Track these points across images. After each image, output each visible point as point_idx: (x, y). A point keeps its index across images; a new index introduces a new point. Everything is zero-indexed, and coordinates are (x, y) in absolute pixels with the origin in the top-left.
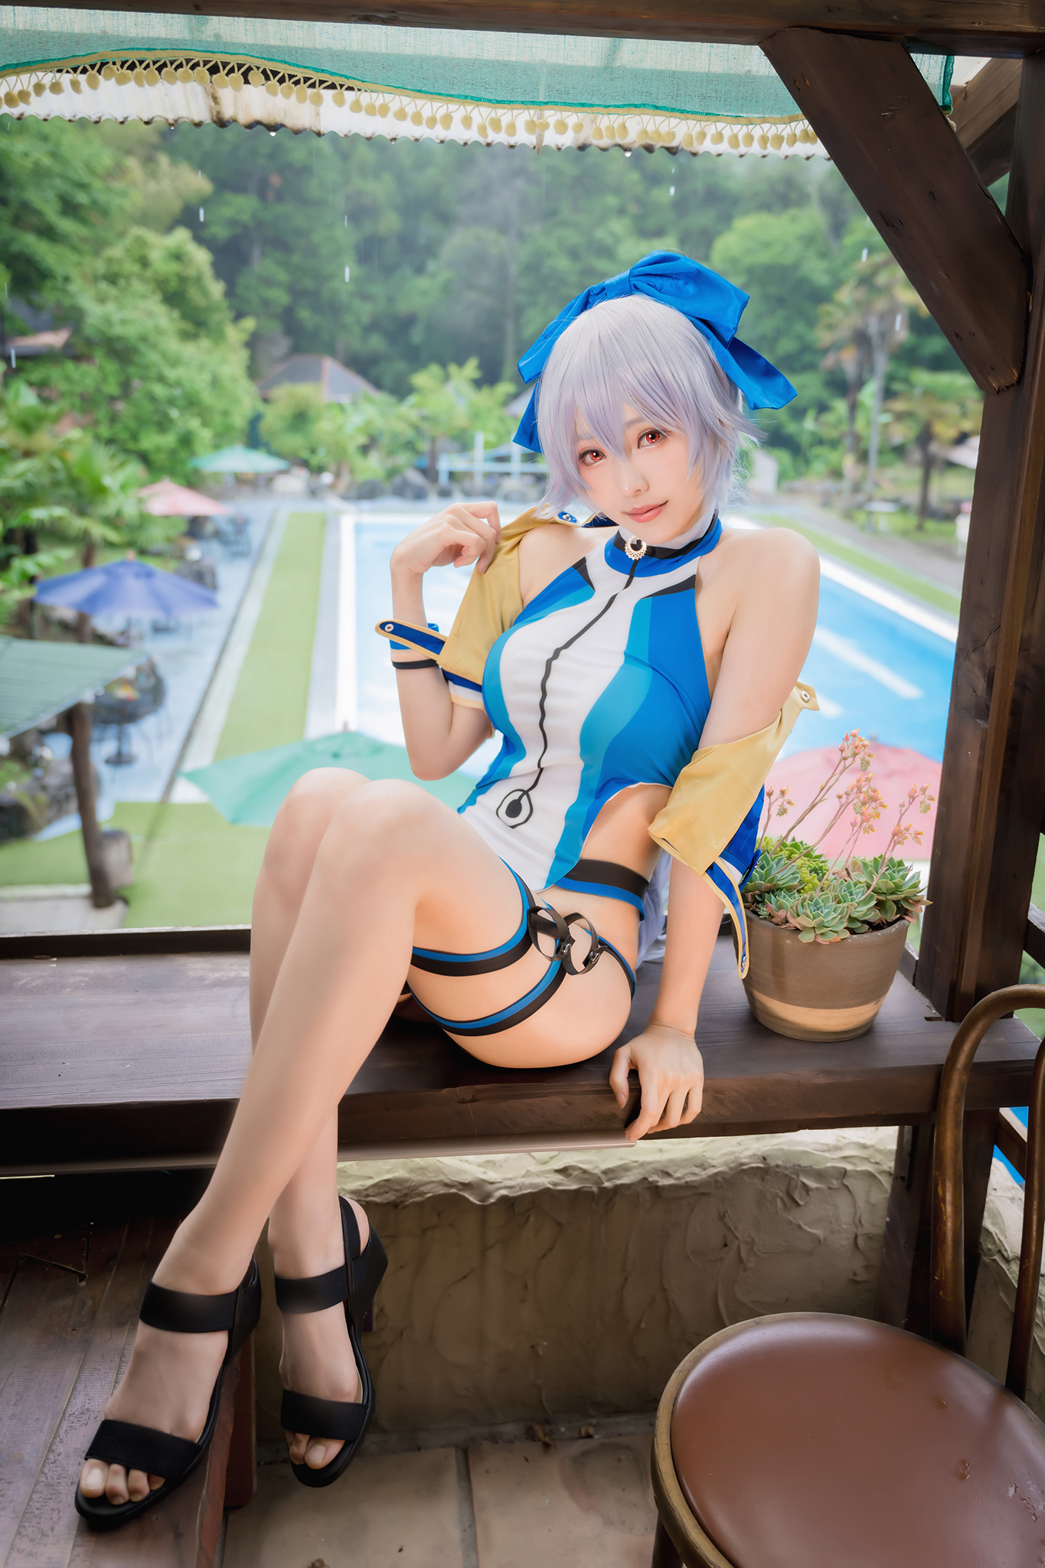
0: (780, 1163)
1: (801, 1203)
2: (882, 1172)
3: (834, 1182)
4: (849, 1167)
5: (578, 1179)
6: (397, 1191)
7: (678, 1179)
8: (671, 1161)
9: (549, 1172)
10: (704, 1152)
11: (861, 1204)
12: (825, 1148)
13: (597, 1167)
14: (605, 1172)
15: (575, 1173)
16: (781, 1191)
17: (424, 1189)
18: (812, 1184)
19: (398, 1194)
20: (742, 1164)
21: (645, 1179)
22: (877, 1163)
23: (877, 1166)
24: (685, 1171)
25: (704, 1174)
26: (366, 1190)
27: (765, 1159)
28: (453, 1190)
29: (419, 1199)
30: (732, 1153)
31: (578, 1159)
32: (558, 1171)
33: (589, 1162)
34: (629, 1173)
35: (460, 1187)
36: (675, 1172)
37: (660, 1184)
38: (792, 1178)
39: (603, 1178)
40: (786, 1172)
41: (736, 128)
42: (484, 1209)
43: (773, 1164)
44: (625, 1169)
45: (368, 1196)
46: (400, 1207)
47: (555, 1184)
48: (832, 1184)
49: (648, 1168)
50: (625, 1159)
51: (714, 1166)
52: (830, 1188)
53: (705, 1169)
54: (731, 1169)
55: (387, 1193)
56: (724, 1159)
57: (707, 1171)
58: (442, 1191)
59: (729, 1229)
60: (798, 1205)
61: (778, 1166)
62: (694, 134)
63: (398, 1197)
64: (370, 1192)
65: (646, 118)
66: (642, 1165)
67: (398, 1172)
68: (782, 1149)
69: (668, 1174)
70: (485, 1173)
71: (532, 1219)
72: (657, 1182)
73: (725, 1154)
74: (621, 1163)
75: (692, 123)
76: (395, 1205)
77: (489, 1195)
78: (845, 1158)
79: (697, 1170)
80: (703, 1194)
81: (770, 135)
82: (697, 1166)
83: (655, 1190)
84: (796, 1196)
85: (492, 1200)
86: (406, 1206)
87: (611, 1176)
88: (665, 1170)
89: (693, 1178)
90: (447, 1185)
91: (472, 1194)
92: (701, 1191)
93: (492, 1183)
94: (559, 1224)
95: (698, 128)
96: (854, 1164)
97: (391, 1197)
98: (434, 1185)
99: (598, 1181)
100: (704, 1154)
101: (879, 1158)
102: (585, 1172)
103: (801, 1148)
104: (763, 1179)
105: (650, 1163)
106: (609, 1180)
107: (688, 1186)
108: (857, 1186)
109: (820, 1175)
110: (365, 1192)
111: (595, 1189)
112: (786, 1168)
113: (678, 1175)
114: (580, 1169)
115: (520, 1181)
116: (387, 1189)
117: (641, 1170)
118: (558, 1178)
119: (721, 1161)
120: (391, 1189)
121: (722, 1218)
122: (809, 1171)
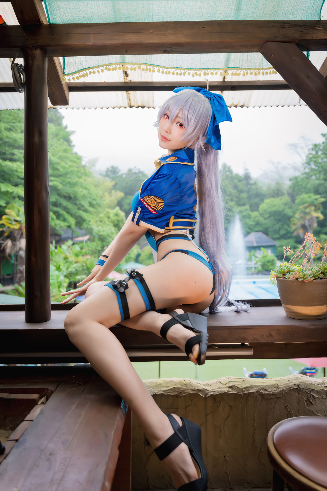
0: (304, 387)
1: (313, 403)
3: (324, 395)
5: (236, 390)
6: (177, 391)
7: (269, 392)
8: (266, 386)
9: (226, 387)
10: (277, 383)
12: (319, 383)
13: (242, 386)
14: (244, 388)
15: (235, 388)
16: (305, 398)
17: (186, 391)
18: (316, 396)
19: (178, 393)
20: (291, 387)
21: (258, 391)
24: (272, 389)
25: (278, 391)
26: (167, 390)
27: (298, 386)
28: (195, 392)
29: (184, 395)
30: (287, 384)
31: (236, 384)
32: (229, 387)
33: (239, 385)
34: (253, 389)
35: (198, 391)
36: (268, 389)
37: (263, 393)
38: (309, 393)
40: (306, 391)
41: (256, 71)
42: (206, 399)
43: (301, 387)
44: (251, 387)
45: (168, 393)
46: (178, 397)
47: (229, 391)
48: (323, 396)
49: (259, 387)
50: (251, 384)
51: (281, 388)
52: (322, 398)
53: (278, 389)
54: (287, 389)
55: (174, 392)
56: (285, 385)
57: (279, 389)
58: (192, 392)
59: (289, 412)
60: (312, 404)
61: (303, 388)
62: (245, 73)
63: (177, 394)
64: (169, 391)
65: (233, 70)
66: (257, 386)
67: (177, 385)
68: (304, 383)
69: (266, 390)
70: (206, 387)
71: (221, 404)
72: (263, 392)
73: (285, 384)
74: (250, 385)
75: (244, 71)
76: (177, 396)
77: (207, 394)
78: (326, 387)
79: (276, 389)
80: (279, 398)
81: (265, 72)
82: (275, 388)
83: (262, 395)
84: (311, 400)
85: (208, 396)
86: (180, 397)
87: (247, 389)
88: (265, 389)
89: (274, 392)
90: (193, 390)
91: (201, 394)
92: (277, 396)
93: (208, 390)
94: (231, 406)
95: (246, 72)
97: (175, 393)
98: (189, 390)
99: (243, 391)
100: (277, 384)
102: (238, 388)
103: (310, 383)
104: (298, 393)
105: (260, 386)
106: (246, 391)
107: (273, 394)
109: (318, 392)
110: (167, 391)
111: (242, 394)
112: (306, 390)
113: (269, 390)
114: (236, 386)
115: (217, 390)
116: (174, 391)
117: (257, 388)
118: (229, 389)
119: (283, 386)
120: (176, 391)
121: (286, 407)
122: (314, 391)
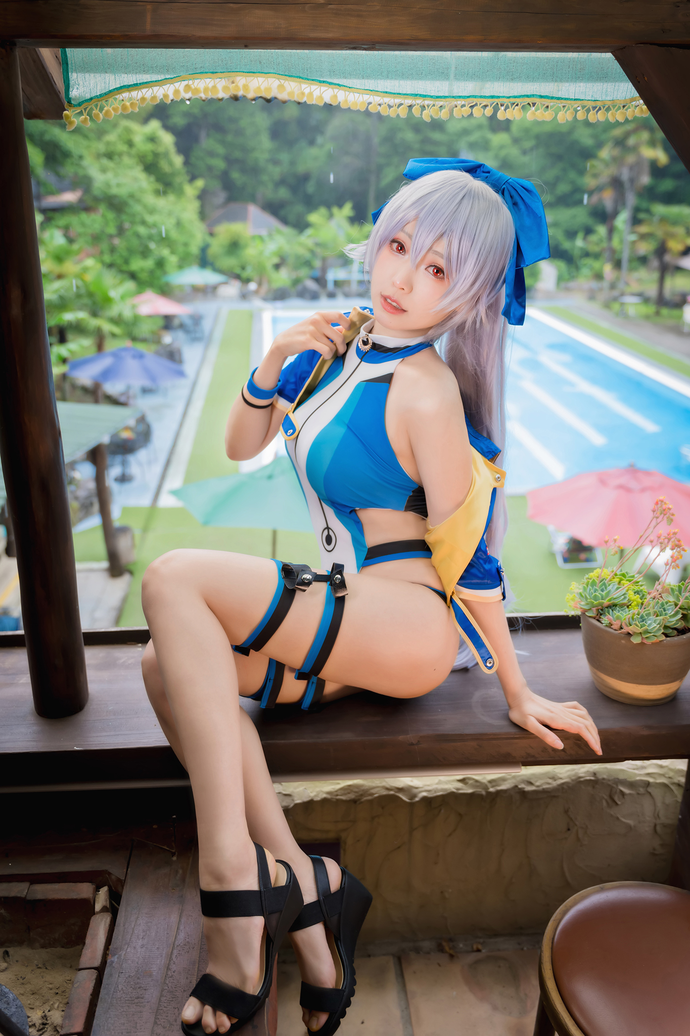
0: (605, 777)
1: (619, 803)
2: (674, 784)
3: (641, 789)
4: (651, 780)
5: (473, 786)
6: (356, 792)
7: (538, 786)
8: (533, 775)
9: (453, 781)
11: (659, 804)
12: (635, 767)
13: (484, 778)
14: (490, 782)
15: (471, 782)
16: (605, 795)
17: (373, 791)
18: (626, 791)
19: (356, 794)
20: (580, 777)
21: (516, 786)
22: (670, 778)
23: (670, 780)
24: (543, 782)
25: (554, 784)
26: (336, 791)
27: (595, 775)
28: (392, 792)
29: (370, 798)
30: (573, 770)
32: (460, 781)
34: (506, 782)
35: (396, 790)
36: (536, 782)
37: (526, 790)
38: (613, 787)
39: (489, 785)
40: (610, 783)
42: (412, 805)
43: (600, 777)
44: (503, 780)
45: (337, 795)
46: (358, 803)
47: (458, 789)
48: (640, 791)
49: (518, 779)
51: (561, 778)
52: (638, 794)
53: (555, 780)
54: (573, 780)
55: (349, 793)
57: (558, 782)
58: (385, 793)
59: (571, 819)
60: (617, 804)
61: (604, 779)
63: (356, 796)
64: (339, 793)
66: (514, 777)
67: (356, 780)
68: (606, 768)
69: (531, 783)
70: (412, 781)
71: (443, 811)
72: (524, 788)
73: (569, 774)
74: (500, 776)
76: (354, 801)
77: (415, 796)
78: (648, 774)
79: (550, 781)
80: (554, 797)
82: (550, 778)
83: (523, 793)
84: (616, 798)
85: (417, 799)
86: (362, 803)
87: (494, 784)
88: (529, 781)
89: (548, 786)
90: (387, 789)
91: (404, 795)
92: (552, 794)
93: (417, 788)
94: (460, 815)
96: (654, 778)
97: (352, 796)
98: (379, 789)
99: (485, 788)
100: (554, 772)
101: (671, 774)
102: (477, 782)
103: (619, 768)
104: (594, 787)
105: (519, 776)
106: (493, 787)
107: (544, 791)
108: (657, 793)
109: (632, 785)
110: (336, 793)
111: (484, 793)
112: (609, 780)
113: (538, 784)
114: (473, 779)
115: (434, 787)
116: (349, 791)
117: (514, 781)
118: (460, 785)
119: (566, 776)
120: (352, 791)
121: (566, 812)
122: (624, 782)
